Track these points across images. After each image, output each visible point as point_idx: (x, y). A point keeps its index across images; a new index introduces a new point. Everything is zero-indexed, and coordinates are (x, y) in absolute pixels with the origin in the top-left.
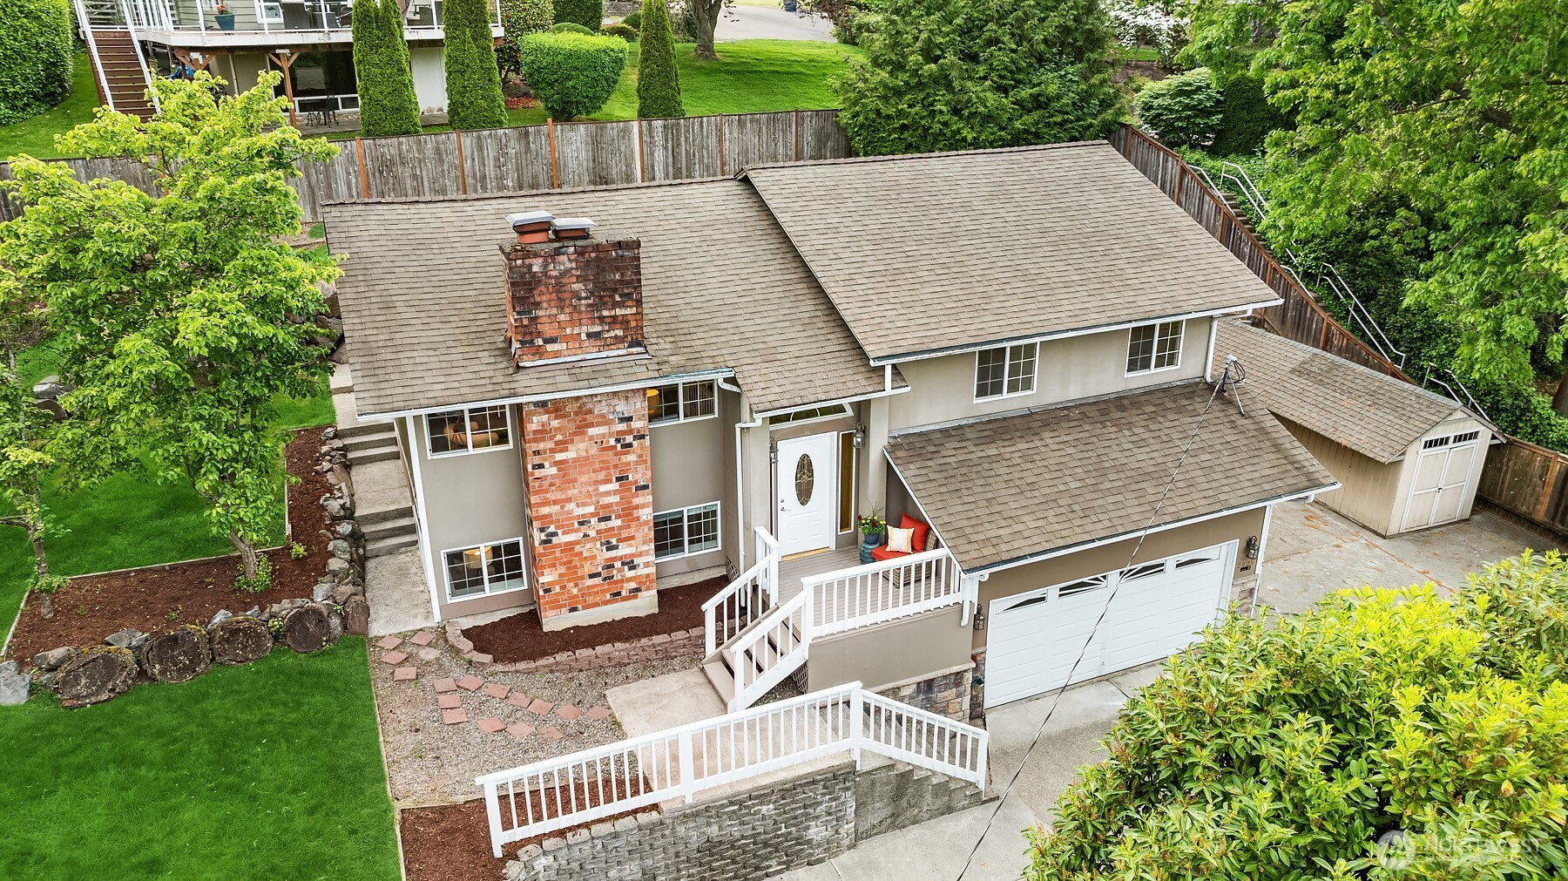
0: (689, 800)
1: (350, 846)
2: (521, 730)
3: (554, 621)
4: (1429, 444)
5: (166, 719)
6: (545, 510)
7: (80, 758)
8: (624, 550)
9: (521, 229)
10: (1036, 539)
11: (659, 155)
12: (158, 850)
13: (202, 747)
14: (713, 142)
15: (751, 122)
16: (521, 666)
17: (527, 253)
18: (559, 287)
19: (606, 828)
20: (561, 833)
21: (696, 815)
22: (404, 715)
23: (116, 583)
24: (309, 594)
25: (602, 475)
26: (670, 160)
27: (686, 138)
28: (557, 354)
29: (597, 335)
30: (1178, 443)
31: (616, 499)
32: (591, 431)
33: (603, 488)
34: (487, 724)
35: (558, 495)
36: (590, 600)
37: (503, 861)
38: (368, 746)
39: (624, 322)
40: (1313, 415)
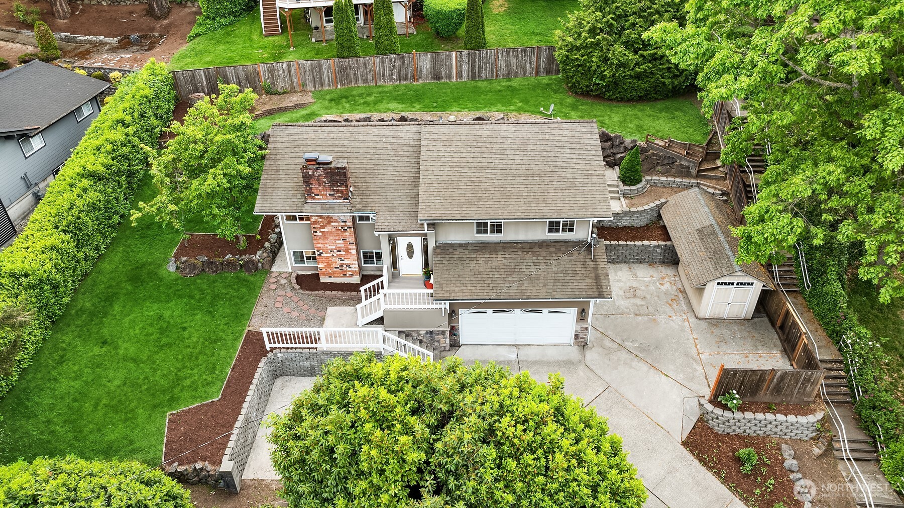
0: (325, 349)
1: (231, 337)
2: (295, 314)
3: (324, 279)
4: (718, 284)
5: (204, 287)
6: (319, 245)
7: (180, 293)
8: (346, 262)
9: (308, 160)
10: (466, 294)
11: (465, 67)
12: (187, 325)
13: (209, 298)
14: (492, 61)
15: (513, 52)
16: (308, 292)
17: (307, 168)
18: (318, 179)
19: (300, 350)
20: (288, 348)
21: (327, 354)
22: (265, 301)
23: (206, 238)
24: (255, 254)
25: (337, 238)
26: (470, 69)
27: (479, 60)
28: (319, 199)
29: (332, 195)
30: (553, 267)
31: (343, 245)
32: (332, 224)
33: (337, 242)
34: (286, 309)
35: (323, 242)
36: (336, 275)
37: (268, 352)
38: (250, 308)
39: (342, 192)
40: (687, 255)
